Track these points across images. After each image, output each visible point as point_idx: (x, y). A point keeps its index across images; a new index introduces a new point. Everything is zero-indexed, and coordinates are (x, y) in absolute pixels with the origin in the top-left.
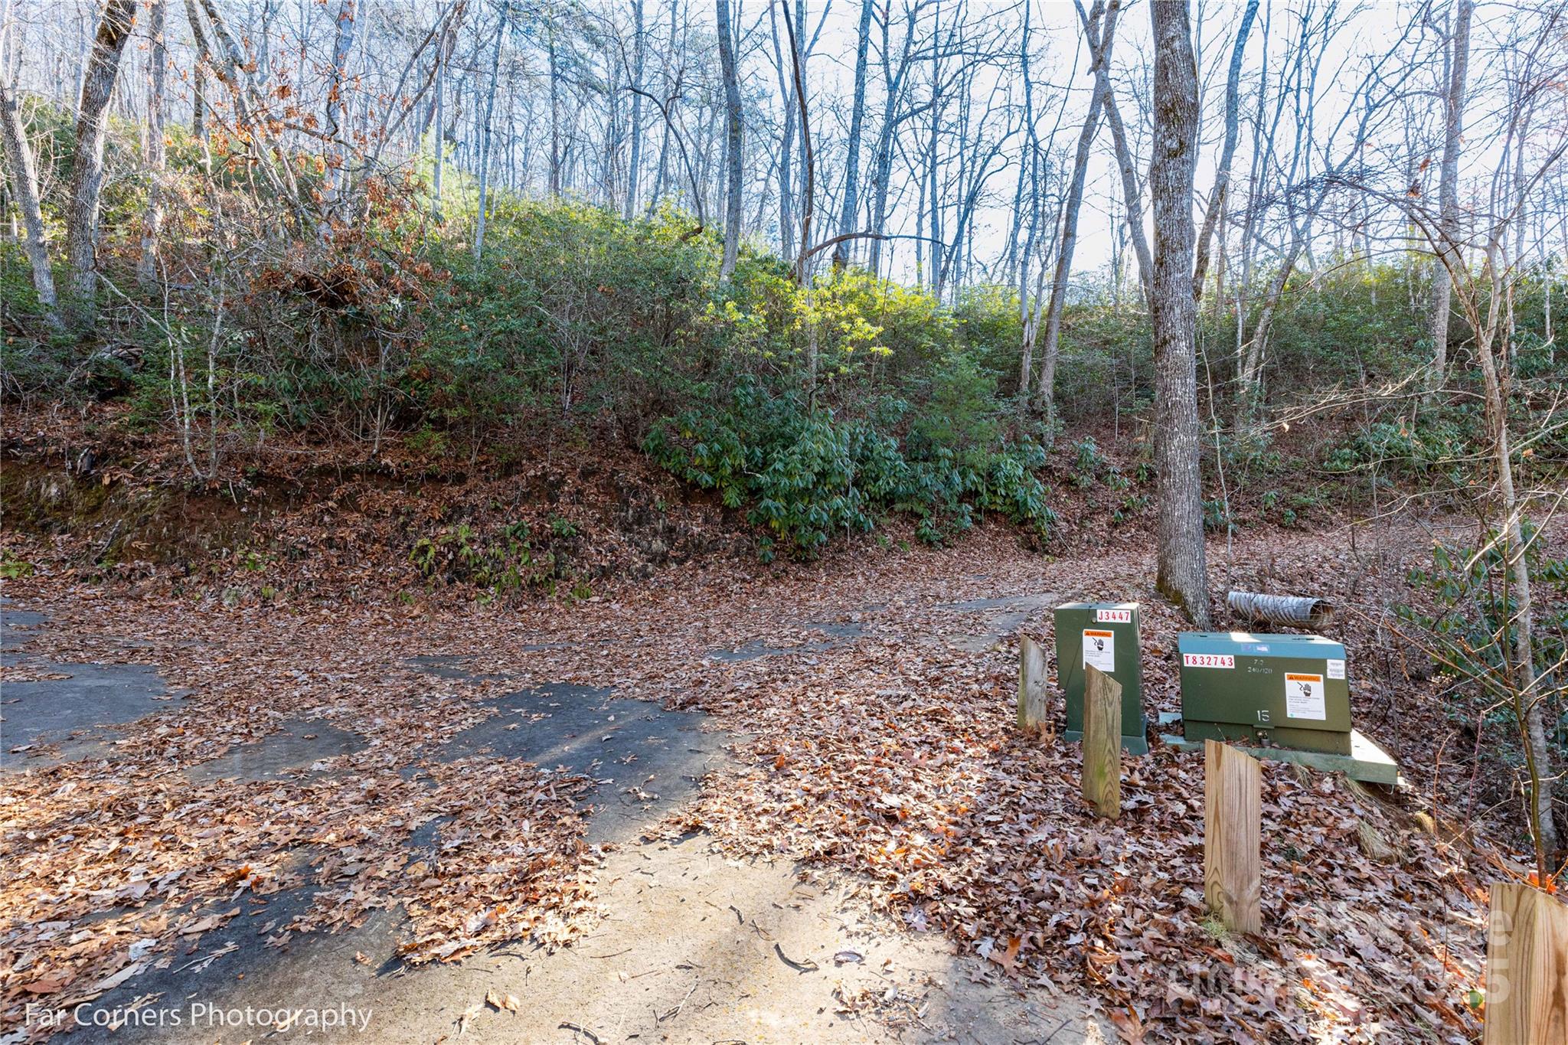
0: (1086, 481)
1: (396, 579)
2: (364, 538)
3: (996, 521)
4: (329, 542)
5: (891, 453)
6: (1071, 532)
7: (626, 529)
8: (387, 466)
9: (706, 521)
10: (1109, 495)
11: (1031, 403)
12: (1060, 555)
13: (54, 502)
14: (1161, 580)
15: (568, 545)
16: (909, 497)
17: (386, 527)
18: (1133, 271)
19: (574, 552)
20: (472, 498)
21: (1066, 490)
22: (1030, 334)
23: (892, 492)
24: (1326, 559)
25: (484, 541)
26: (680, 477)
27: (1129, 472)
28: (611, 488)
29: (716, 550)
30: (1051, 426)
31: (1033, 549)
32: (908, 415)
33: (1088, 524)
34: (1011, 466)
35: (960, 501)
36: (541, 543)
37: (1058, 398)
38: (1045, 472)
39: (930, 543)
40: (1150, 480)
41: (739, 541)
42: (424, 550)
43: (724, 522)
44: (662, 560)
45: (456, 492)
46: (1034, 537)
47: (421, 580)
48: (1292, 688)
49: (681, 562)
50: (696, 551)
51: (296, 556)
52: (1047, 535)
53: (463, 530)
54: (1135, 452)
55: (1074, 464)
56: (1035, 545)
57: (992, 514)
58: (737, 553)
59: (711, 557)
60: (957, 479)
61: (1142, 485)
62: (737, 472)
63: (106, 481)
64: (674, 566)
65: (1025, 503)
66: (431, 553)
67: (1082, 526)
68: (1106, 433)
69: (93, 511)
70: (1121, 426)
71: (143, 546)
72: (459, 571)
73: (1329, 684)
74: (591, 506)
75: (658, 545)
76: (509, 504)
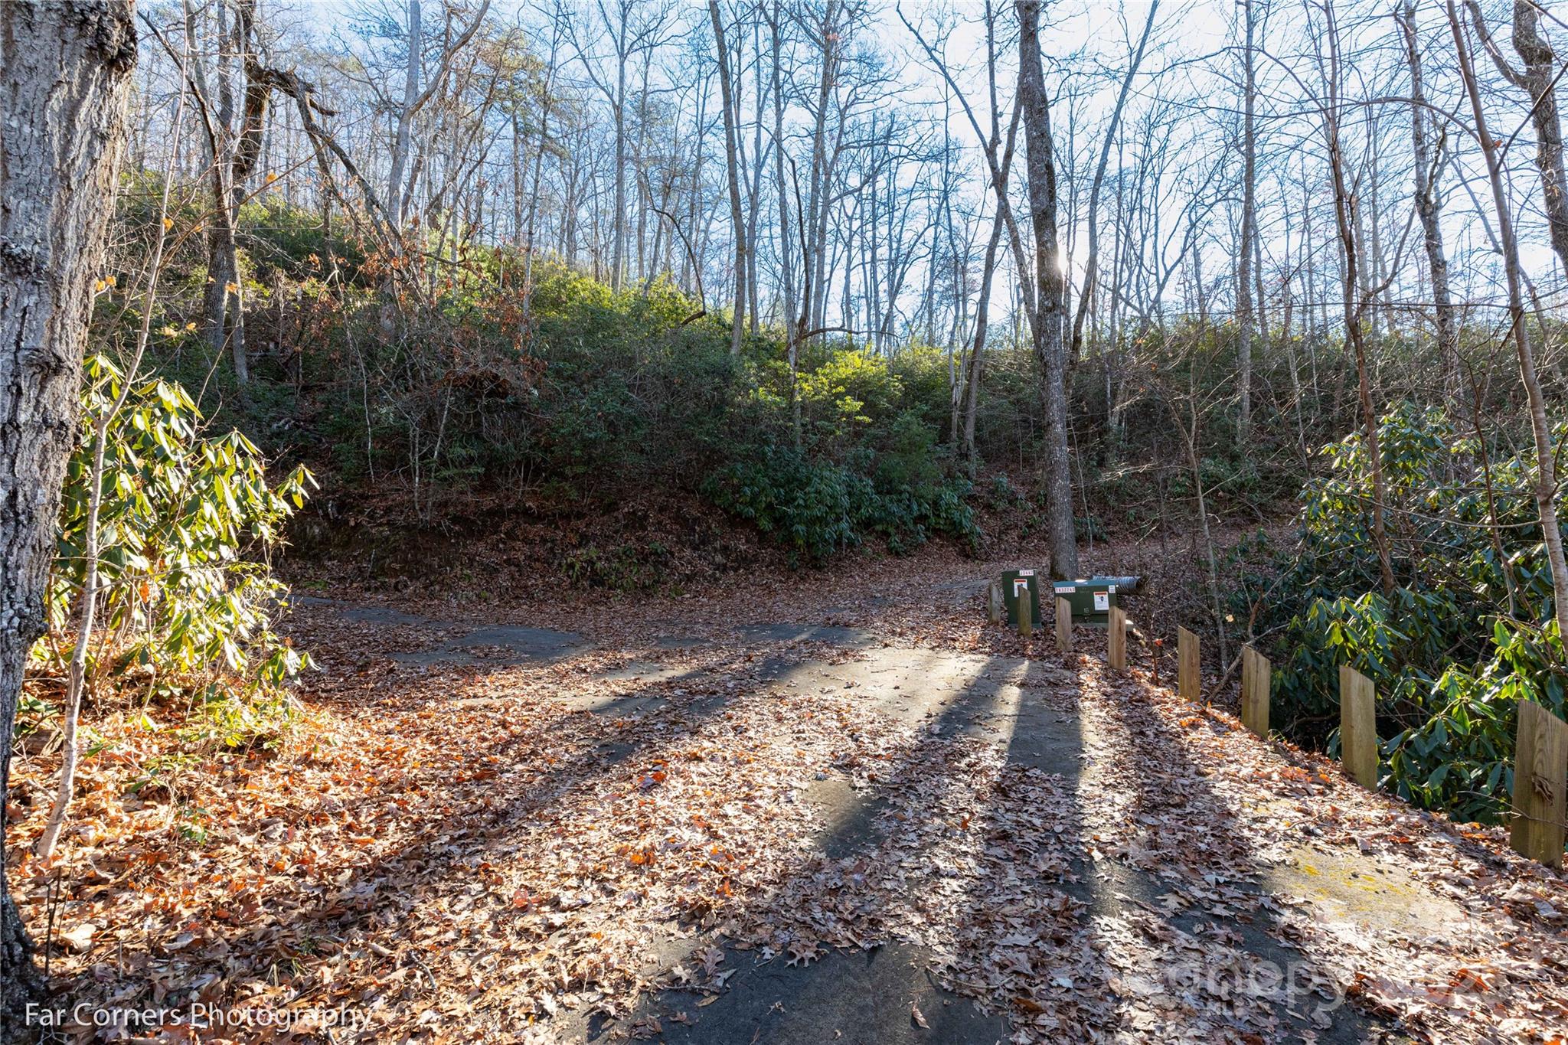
0: (1002, 505)
1: (558, 585)
2: (529, 558)
3: (940, 537)
4: (508, 562)
5: (869, 489)
6: (992, 543)
7: (695, 548)
8: (530, 508)
9: (747, 541)
10: (1017, 516)
11: (959, 447)
12: (986, 560)
13: (318, 538)
14: (1052, 569)
15: (661, 560)
16: (881, 520)
17: (541, 551)
18: (1027, 328)
19: (666, 565)
20: (592, 529)
21: (988, 513)
22: (957, 395)
23: (869, 518)
24: (1156, 556)
25: (607, 559)
26: (725, 511)
27: (1032, 498)
28: (680, 519)
29: (757, 561)
30: (974, 464)
31: (967, 556)
32: (876, 461)
33: (1004, 537)
34: (950, 497)
35: (915, 523)
36: (644, 559)
37: (978, 440)
38: (972, 499)
39: (897, 554)
40: (1043, 503)
41: (772, 554)
42: (571, 566)
43: (760, 541)
44: (724, 569)
45: (581, 525)
46: (968, 548)
47: (574, 586)
48: (1097, 598)
49: (736, 570)
50: (744, 562)
51: (492, 572)
52: (976, 545)
53: (593, 552)
54: (1036, 482)
55: (992, 492)
56: (968, 554)
57: (937, 532)
58: (772, 563)
59: (755, 566)
60: (915, 507)
61: (1041, 507)
62: (770, 506)
63: (352, 523)
64: (732, 573)
65: (961, 523)
66: (577, 568)
67: (1000, 539)
68: (1012, 466)
69: (346, 545)
70: (1024, 460)
71: (397, 566)
72: (597, 580)
73: (1110, 595)
74: (669, 532)
75: (719, 558)
76: (616, 532)
